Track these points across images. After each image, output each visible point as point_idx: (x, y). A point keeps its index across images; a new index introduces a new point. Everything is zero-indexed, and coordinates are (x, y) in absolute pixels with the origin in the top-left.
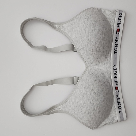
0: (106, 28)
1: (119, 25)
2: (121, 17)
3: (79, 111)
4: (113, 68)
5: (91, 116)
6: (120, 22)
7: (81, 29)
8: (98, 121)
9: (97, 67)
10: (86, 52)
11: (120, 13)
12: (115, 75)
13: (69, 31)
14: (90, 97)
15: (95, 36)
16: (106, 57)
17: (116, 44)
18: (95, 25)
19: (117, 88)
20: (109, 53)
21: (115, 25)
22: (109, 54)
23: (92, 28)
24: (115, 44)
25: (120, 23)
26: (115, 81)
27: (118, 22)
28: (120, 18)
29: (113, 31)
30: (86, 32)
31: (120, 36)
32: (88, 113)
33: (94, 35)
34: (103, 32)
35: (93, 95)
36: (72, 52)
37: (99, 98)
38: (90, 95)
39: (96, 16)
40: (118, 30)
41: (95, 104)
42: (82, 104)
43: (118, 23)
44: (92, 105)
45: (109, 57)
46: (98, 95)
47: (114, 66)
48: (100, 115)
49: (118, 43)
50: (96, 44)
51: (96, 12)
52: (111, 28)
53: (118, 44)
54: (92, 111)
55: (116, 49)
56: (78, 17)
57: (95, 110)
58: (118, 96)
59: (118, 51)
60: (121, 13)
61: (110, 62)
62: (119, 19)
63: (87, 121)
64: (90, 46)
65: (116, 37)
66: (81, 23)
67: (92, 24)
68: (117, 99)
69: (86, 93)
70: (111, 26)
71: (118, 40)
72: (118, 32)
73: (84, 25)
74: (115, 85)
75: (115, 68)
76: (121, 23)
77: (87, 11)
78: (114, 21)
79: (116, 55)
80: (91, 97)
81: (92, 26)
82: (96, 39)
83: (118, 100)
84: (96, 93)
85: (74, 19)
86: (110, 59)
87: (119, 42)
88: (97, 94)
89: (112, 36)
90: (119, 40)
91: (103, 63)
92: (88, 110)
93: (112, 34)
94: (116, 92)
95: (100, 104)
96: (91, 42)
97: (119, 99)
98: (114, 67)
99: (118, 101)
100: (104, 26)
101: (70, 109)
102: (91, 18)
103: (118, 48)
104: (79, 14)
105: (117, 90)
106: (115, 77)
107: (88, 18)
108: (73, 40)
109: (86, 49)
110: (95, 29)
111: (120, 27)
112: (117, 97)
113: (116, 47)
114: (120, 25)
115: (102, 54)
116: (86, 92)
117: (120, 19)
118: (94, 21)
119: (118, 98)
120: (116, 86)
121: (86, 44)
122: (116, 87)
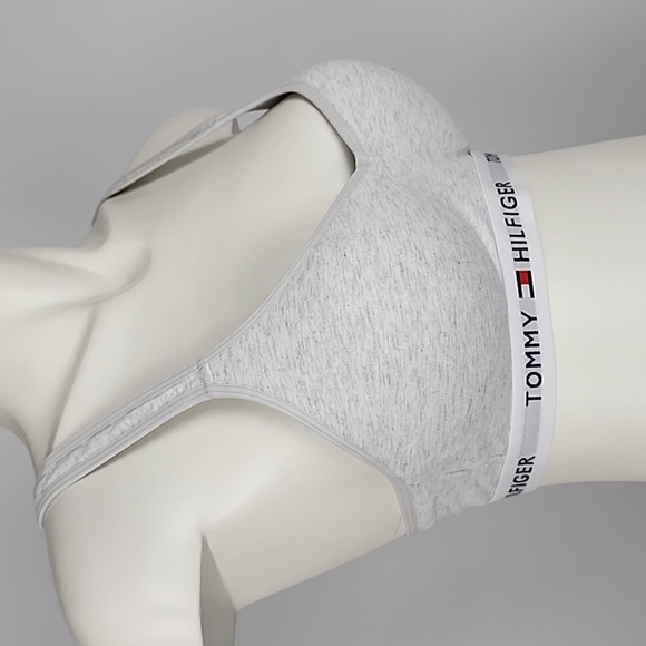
3: (329, 366)
5: (401, 393)
8: (434, 428)
12: (513, 217)
14: (399, 277)
19: (524, 278)
26: (513, 242)
32: (384, 368)
35: (413, 267)
37: (448, 288)
38: (398, 268)
41: (425, 317)
42: (353, 319)
44: (409, 321)
46: (439, 272)
48: (450, 392)
54: (408, 356)
57: (425, 351)
58: (531, 319)
63: (376, 425)
68: (526, 334)
69: (376, 257)
74: (516, 260)
80: (402, 276)
83: (532, 339)
84: (429, 260)
88: (433, 265)
92: (387, 351)
94: (521, 296)
95: (452, 318)
97: (537, 333)
99: (527, 345)
101: (269, 366)
105: (525, 287)
106: (510, 223)
112: (524, 325)
116: (373, 252)
119: (529, 328)
120: (522, 266)
122: (517, 272)
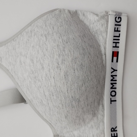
0: (90, 54)
1: (116, 43)
2: (120, 25)
4: (110, 133)
6: (119, 36)
7: (32, 60)
9: (76, 133)
10: (50, 109)
11: (117, 19)
13: (10, 62)
15: (66, 75)
16: (95, 114)
17: (113, 82)
18: (64, 50)
20: (99, 104)
21: (107, 42)
22: (101, 106)
23: (56, 57)
24: (112, 84)
25: (119, 40)
27: (114, 36)
28: (118, 28)
29: (104, 57)
30: (43, 68)
31: (120, 66)
33: (62, 74)
34: (83, 63)
36: (23, 104)
39: (66, 27)
40: (115, 54)
43: (114, 40)
45: (100, 112)
47: (113, 128)
49: (116, 80)
50: (69, 92)
51: (67, 19)
52: (101, 51)
53: (117, 82)
55: (113, 93)
56: (26, 30)
59: (118, 97)
60: (119, 17)
61: (103, 122)
62: (115, 31)
64: (55, 98)
65: (112, 68)
66: (33, 47)
67: (56, 47)
70: (100, 46)
71: (116, 73)
72: (115, 58)
73: (38, 51)
75: (114, 134)
76: (120, 38)
77: (45, 16)
78: (105, 36)
79: (115, 106)
81: (57, 54)
82: (69, 83)
85: (20, 36)
86: (103, 116)
87: (119, 79)
89: (104, 67)
90: (119, 73)
91: (89, 125)
93: (104, 62)
96: (58, 90)
98: (112, 131)
100: (84, 49)
102: (55, 34)
103: (117, 90)
104: (30, 24)
107: (48, 34)
108: (19, 84)
109: (48, 104)
110: (63, 60)
111: (118, 47)
113: (113, 90)
114: (119, 43)
115: (85, 109)
117: (117, 31)
118: (61, 40)
121: (47, 94)
